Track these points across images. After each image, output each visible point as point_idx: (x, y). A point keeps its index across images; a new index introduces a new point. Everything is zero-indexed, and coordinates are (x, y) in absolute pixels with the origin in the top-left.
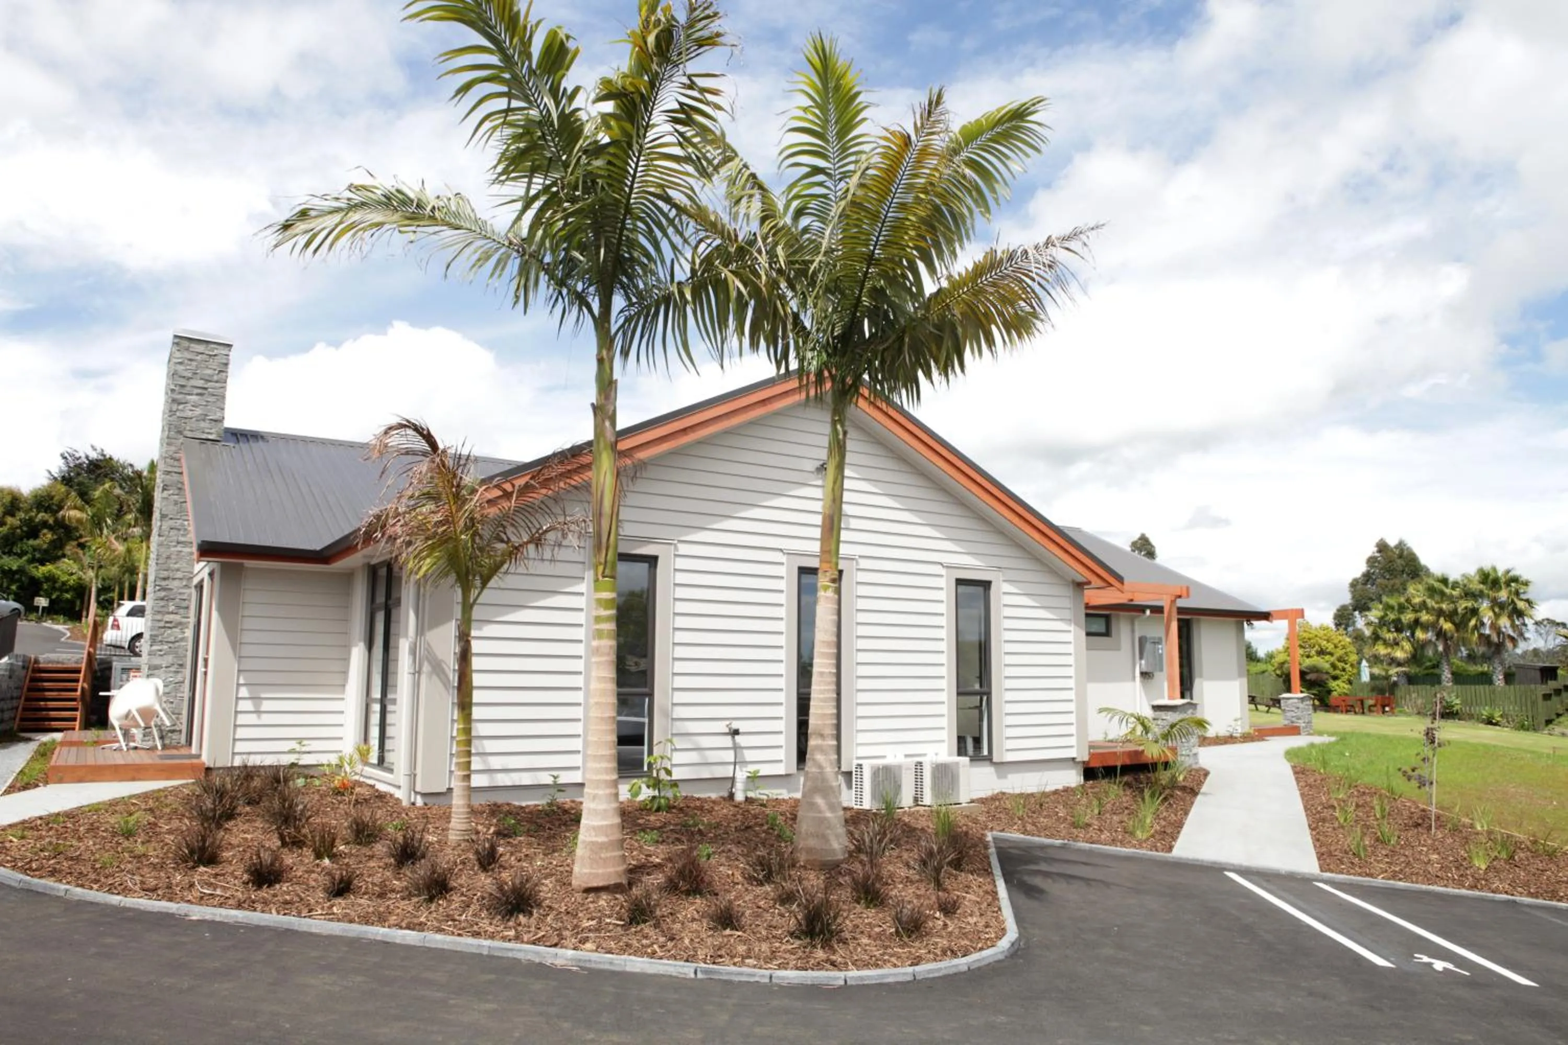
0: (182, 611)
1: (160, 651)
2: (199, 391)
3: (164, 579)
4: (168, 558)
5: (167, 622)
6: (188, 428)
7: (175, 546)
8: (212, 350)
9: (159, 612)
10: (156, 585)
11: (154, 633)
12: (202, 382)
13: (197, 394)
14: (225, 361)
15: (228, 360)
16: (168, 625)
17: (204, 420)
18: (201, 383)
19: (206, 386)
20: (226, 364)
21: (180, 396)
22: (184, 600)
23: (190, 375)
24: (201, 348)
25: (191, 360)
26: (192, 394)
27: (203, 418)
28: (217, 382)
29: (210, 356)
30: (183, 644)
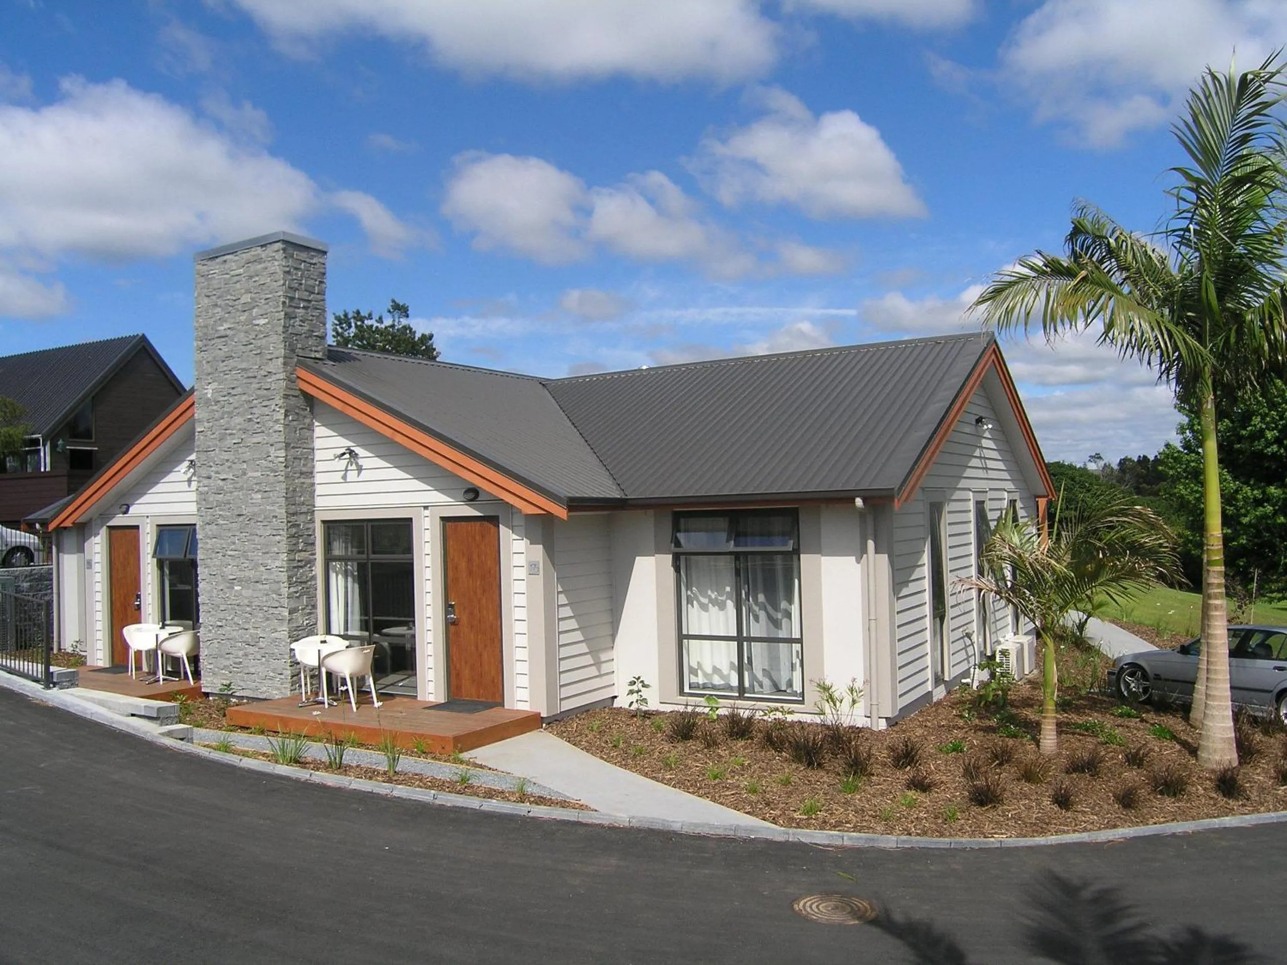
0: (309, 548)
1: (296, 592)
2: (306, 304)
3: (293, 514)
4: (294, 490)
5: (299, 561)
6: (299, 346)
7: (299, 477)
8: (312, 257)
9: (293, 551)
10: (288, 522)
11: (290, 573)
12: (307, 293)
13: (304, 308)
14: (323, 270)
15: (325, 268)
16: (300, 564)
17: (311, 336)
18: (305, 295)
19: (310, 298)
20: (324, 274)
21: (291, 310)
22: (311, 535)
23: (296, 285)
24: (303, 255)
25: (296, 269)
26: (299, 308)
27: (310, 334)
28: (318, 294)
29: (311, 264)
30: (313, 583)
